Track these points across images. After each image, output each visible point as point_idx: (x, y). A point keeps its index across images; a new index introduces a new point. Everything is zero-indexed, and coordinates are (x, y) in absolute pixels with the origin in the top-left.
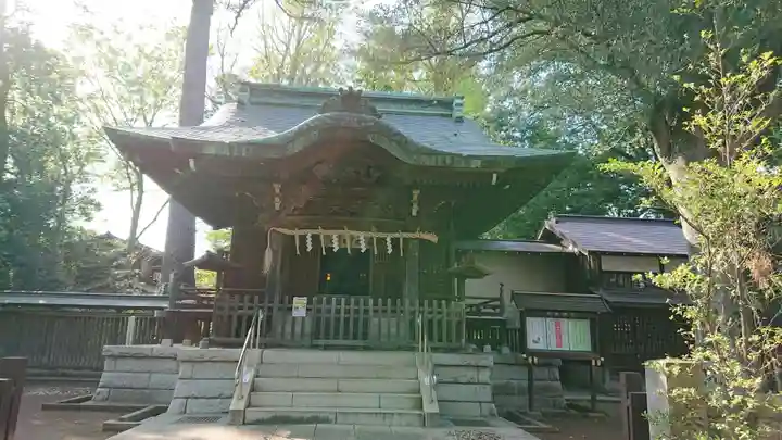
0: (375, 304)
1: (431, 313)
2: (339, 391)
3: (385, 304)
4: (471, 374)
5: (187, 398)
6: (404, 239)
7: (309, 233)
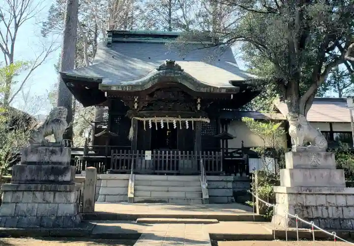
0: (182, 154)
1: (207, 157)
2: (168, 191)
3: (186, 154)
4: (224, 184)
5: (105, 195)
6: (194, 121)
7: (150, 120)
